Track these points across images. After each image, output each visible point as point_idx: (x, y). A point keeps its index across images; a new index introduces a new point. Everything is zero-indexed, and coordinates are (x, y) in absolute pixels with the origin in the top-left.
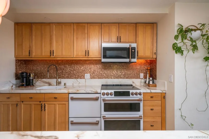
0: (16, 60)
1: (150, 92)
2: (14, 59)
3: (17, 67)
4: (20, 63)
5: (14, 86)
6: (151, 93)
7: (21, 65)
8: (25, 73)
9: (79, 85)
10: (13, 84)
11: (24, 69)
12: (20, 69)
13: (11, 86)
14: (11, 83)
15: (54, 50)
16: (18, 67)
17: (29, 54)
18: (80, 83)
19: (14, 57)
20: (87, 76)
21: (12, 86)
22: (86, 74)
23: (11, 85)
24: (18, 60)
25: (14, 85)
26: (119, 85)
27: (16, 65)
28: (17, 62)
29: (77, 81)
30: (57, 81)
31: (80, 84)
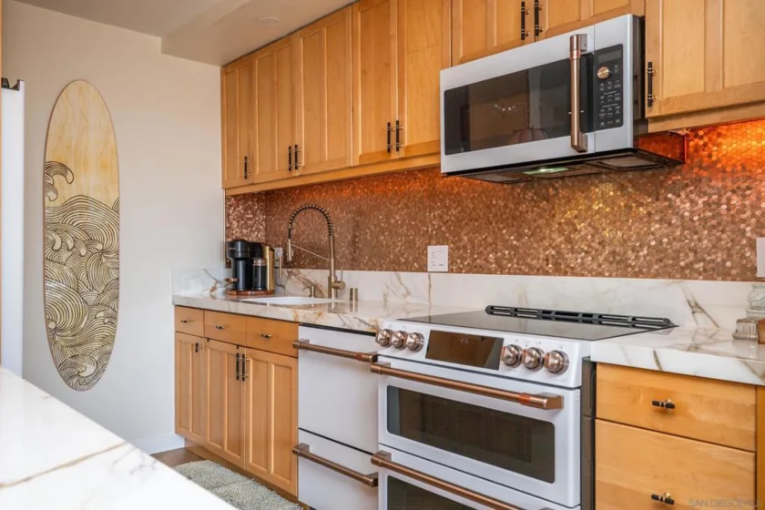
0: (227, 199)
1: (656, 368)
2: (221, 194)
3: (231, 224)
4: (245, 210)
5: (220, 290)
6: (661, 373)
7: (248, 214)
8: (239, 243)
9: (408, 303)
10: (217, 282)
11: (258, 230)
12: (244, 231)
13: (211, 288)
14: (210, 275)
15: (301, 143)
16: (235, 223)
17: (246, 171)
18: (408, 293)
19: (220, 186)
20: (438, 255)
21: (214, 289)
22: (430, 249)
23: (212, 283)
24: (235, 196)
25: (218, 285)
26: (576, 314)
27: (228, 215)
28: (231, 206)
29: (398, 284)
30: (330, 278)
31: (409, 299)
